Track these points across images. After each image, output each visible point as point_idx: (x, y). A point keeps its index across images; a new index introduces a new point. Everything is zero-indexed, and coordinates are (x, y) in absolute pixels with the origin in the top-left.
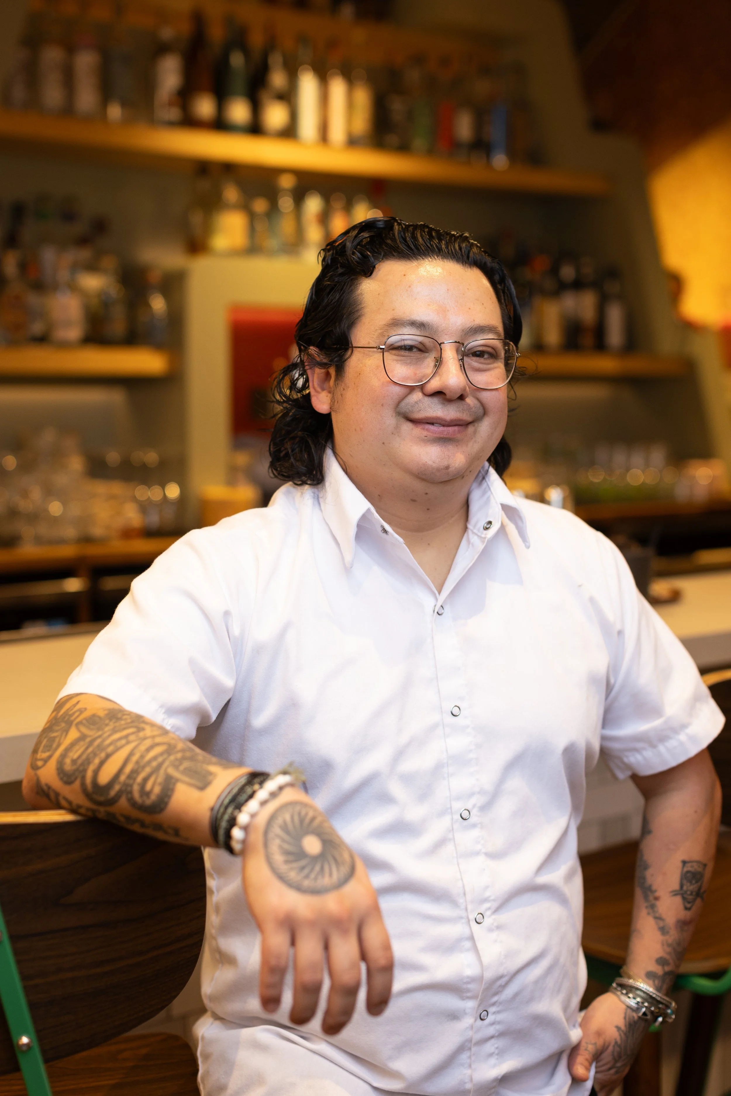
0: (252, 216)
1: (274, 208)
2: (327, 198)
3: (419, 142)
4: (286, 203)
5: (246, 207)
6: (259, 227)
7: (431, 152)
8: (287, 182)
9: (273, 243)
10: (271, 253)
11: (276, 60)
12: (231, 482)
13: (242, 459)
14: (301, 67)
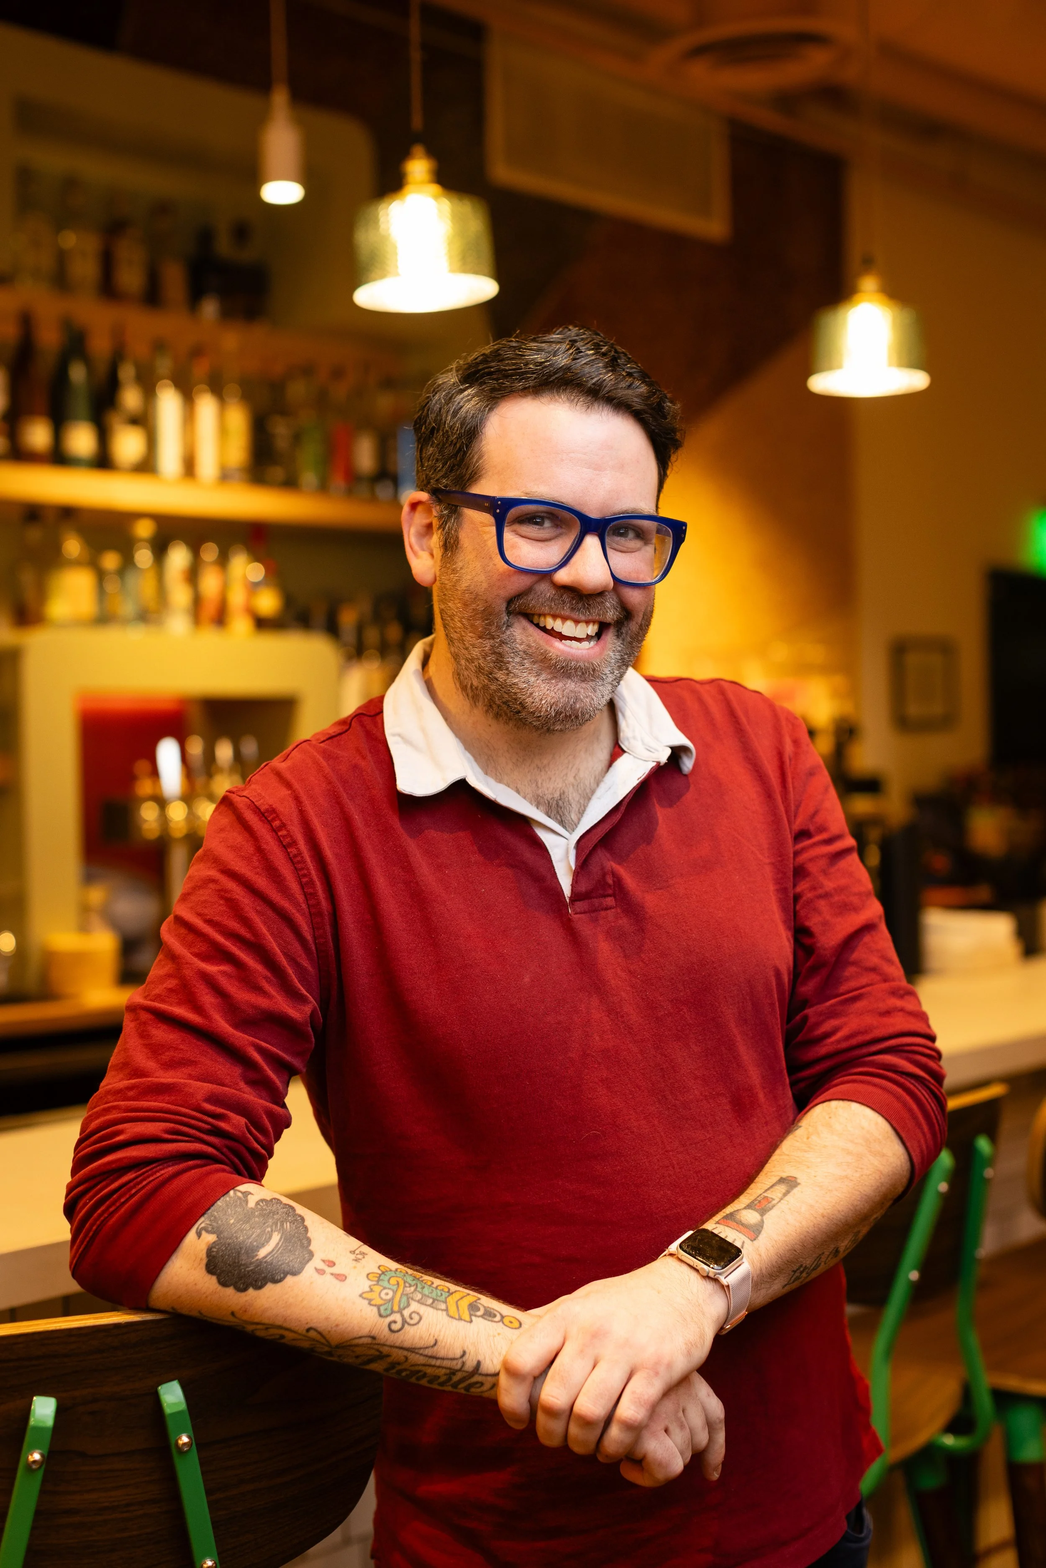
0: (101, 575)
1: (128, 561)
2: (195, 550)
3: (309, 478)
4: (144, 557)
5: (93, 564)
6: (111, 587)
7: (323, 488)
8: (144, 530)
9: (127, 608)
10: (125, 622)
11: (127, 372)
12: (84, 928)
13: (97, 895)
14: (159, 383)
